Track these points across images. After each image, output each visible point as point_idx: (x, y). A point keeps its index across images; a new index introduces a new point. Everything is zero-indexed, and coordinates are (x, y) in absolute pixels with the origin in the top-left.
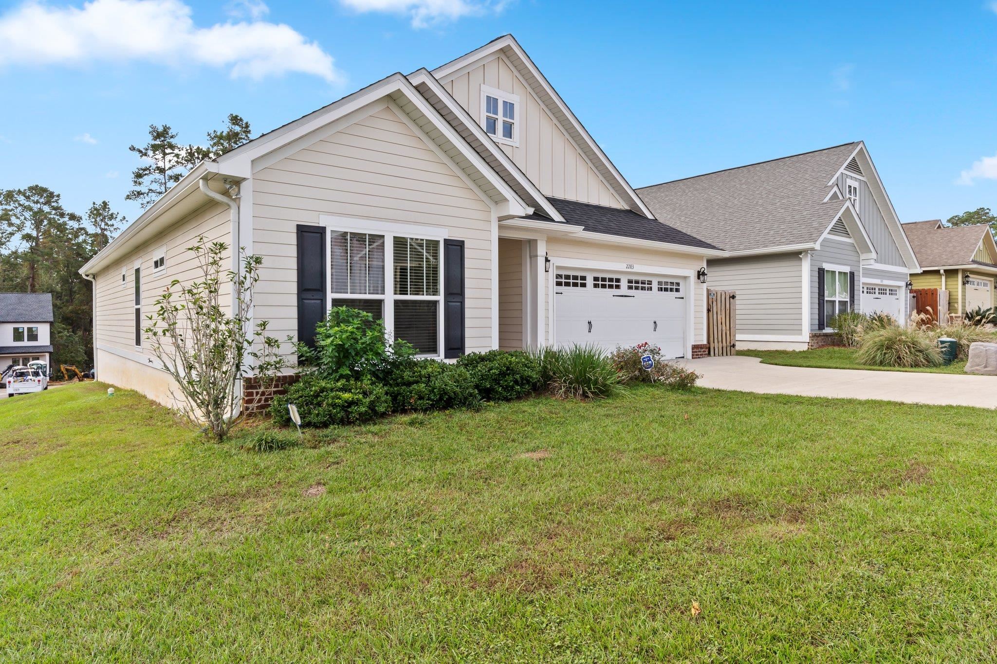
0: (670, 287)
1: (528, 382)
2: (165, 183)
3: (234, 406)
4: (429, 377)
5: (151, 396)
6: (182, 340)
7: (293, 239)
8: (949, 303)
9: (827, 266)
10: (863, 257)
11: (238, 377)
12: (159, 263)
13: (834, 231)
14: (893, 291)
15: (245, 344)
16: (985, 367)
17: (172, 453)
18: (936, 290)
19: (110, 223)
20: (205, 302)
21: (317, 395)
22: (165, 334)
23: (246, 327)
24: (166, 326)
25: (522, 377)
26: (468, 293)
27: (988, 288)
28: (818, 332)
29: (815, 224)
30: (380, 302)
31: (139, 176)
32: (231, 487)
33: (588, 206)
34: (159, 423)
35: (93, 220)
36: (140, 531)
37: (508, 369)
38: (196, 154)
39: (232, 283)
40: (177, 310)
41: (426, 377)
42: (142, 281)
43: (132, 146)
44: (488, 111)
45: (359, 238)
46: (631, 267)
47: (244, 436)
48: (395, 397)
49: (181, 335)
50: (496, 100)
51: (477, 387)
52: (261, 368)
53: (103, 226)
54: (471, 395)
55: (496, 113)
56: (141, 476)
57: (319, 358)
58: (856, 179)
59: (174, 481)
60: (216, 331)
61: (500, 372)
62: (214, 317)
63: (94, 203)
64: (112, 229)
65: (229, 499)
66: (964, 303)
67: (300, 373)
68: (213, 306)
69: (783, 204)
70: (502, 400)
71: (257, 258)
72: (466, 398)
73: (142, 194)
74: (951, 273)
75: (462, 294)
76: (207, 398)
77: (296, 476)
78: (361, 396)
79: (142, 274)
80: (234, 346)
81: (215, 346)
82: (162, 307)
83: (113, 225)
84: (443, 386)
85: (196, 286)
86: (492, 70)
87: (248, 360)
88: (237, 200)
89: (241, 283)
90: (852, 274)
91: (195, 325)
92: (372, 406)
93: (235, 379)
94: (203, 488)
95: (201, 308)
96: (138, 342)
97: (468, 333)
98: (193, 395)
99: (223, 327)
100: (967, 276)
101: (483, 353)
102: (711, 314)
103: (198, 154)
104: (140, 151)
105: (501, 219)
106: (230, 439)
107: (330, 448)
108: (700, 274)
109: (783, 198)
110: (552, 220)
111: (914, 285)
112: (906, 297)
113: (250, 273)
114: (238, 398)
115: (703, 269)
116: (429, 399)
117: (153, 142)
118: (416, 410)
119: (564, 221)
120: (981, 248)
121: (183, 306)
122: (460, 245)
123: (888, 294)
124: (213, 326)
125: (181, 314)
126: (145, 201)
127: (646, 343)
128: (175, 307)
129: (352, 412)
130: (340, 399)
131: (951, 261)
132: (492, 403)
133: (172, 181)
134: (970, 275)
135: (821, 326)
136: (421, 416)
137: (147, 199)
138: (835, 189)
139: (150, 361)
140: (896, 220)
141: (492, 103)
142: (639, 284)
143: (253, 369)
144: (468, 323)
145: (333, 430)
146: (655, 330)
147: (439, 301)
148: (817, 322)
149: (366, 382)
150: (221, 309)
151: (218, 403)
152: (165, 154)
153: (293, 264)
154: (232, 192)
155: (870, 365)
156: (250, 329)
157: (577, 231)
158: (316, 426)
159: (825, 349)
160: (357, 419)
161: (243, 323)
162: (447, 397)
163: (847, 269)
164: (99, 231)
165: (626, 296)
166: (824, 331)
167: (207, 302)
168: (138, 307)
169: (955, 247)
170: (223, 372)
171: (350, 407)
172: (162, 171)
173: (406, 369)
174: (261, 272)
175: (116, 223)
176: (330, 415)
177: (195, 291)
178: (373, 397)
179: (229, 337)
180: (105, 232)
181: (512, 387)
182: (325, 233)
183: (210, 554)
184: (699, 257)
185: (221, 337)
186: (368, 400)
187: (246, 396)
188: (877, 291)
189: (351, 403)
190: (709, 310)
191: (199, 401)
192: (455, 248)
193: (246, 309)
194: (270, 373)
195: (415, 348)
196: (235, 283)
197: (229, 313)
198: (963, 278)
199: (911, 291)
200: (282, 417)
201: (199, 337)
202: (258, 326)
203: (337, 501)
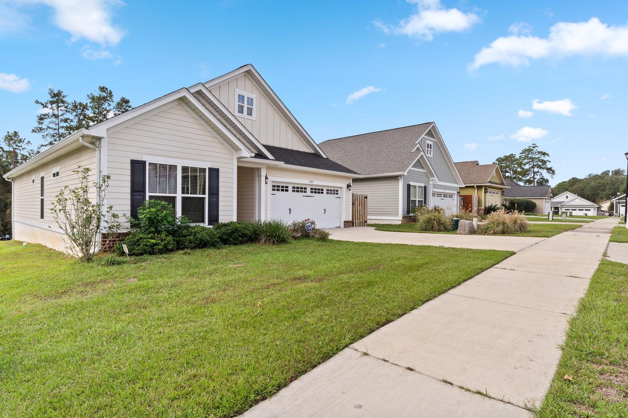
0: (333, 192)
1: (246, 236)
2: (59, 124)
3: (96, 246)
4: (195, 233)
5: (50, 246)
6: (69, 214)
7: (129, 166)
8: (478, 202)
9: (412, 183)
10: (431, 179)
11: (98, 231)
12: (56, 175)
13: (414, 166)
14: (451, 196)
15: (102, 217)
16: (464, 231)
17: (63, 268)
18: (472, 196)
19: (19, 145)
20: (81, 196)
21: (138, 241)
22: (60, 211)
23: (103, 208)
24: (61, 208)
25: (242, 234)
26: (221, 194)
27: (499, 195)
28: (407, 215)
29: (406, 163)
30: (174, 198)
31: (41, 119)
32: (93, 279)
33: (292, 151)
34: (55, 258)
35: (8, 143)
36: (48, 297)
37: (236, 230)
38: (78, 106)
39: (96, 188)
40: (66, 200)
41: (194, 233)
42: (45, 184)
43: (37, 100)
44: (239, 102)
45: (163, 166)
46: (312, 182)
47: (101, 260)
48: (178, 242)
49: (69, 212)
50: (243, 97)
51: (219, 238)
52: (110, 228)
53: (14, 147)
54: (216, 241)
55: (243, 103)
56: (47, 277)
57: (139, 224)
58: (431, 141)
59: (64, 278)
60: (87, 210)
61: (232, 231)
62: (86, 204)
63: (8, 132)
64: (21, 148)
65: (92, 284)
66: (485, 202)
67: (130, 231)
68: (85, 199)
69: (395, 152)
70: (233, 244)
71: (108, 176)
72: (213, 243)
73: (43, 129)
74: (479, 187)
75: (217, 194)
76: (82, 242)
77: (124, 274)
78: (160, 241)
79: (45, 180)
80: (96, 217)
81: (86, 217)
82: (59, 198)
83: (21, 146)
84: (202, 237)
85: (77, 189)
86: (241, 82)
87: (103, 224)
88: (99, 147)
89: (100, 188)
90: (425, 187)
91: (76, 207)
92: (165, 246)
93: (96, 232)
94: (79, 280)
95: (79, 199)
96: (42, 217)
97: (220, 213)
98: (75, 240)
99: (90, 209)
100: (487, 189)
101: (226, 223)
102: (354, 205)
103: (80, 106)
104: (42, 104)
105: (238, 158)
106: (93, 261)
107: (143, 264)
108: (349, 186)
109: (395, 148)
110: (268, 159)
111: (461, 193)
112: (457, 199)
113: (105, 183)
114: (98, 242)
115: (350, 184)
116: (195, 243)
117: (51, 99)
118: (187, 248)
119: (274, 159)
120: (495, 175)
121: (70, 198)
122: (217, 170)
123: (448, 197)
124: (85, 208)
125: (69, 202)
126: (45, 134)
127: (309, 219)
128: (65, 198)
129: (155, 249)
130: (149, 242)
131: (479, 182)
132: (227, 246)
133: (63, 122)
134: (488, 189)
135: (408, 212)
136: (189, 251)
137: (47, 133)
138: (418, 145)
139: (50, 227)
140: (452, 161)
141: (241, 98)
142: (317, 191)
143: (105, 228)
144: (220, 208)
145: (145, 256)
146: (325, 213)
147: (205, 197)
148: (406, 210)
149: (163, 235)
150: (90, 200)
151: (87, 244)
152: (58, 107)
153: (129, 178)
154: (97, 143)
155: (421, 230)
156: (104, 210)
157: (281, 164)
158: (137, 255)
159: (408, 224)
160: (157, 252)
161: (101, 206)
162: (203, 242)
163: (423, 185)
164: (12, 149)
165: (309, 196)
166: (410, 215)
167: (83, 197)
168: (42, 198)
169: (482, 175)
170: (90, 230)
171: (154, 246)
172: (56, 116)
173: (184, 229)
174: (110, 182)
175: (23, 145)
176: (144, 250)
177: (76, 191)
178: (166, 242)
179: (93, 213)
180: (16, 150)
181: (238, 238)
182: (146, 164)
183: (81, 302)
184: (348, 178)
185: (90, 213)
186: (163, 243)
187: (103, 242)
188: (442, 196)
189: (155, 245)
190: (353, 204)
191: (78, 244)
192: (214, 173)
193: (102, 200)
194: (114, 230)
195: (189, 219)
196: (97, 188)
197: (94, 202)
198: (484, 189)
199: (460, 196)
200: (120, 251)
201: (78, 213)
202: (108, 208)
203: (142, 283)
